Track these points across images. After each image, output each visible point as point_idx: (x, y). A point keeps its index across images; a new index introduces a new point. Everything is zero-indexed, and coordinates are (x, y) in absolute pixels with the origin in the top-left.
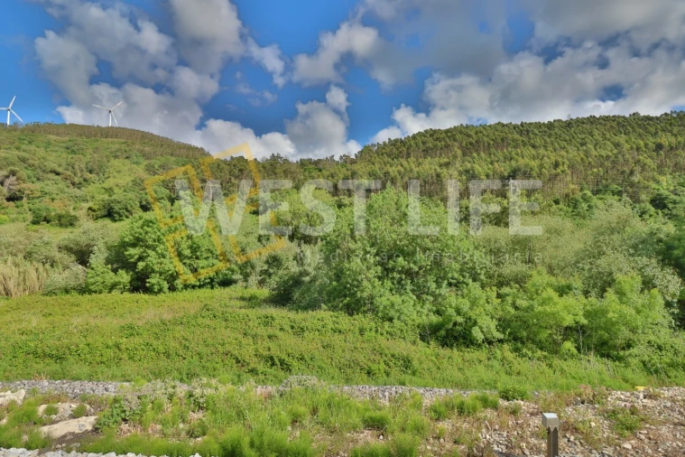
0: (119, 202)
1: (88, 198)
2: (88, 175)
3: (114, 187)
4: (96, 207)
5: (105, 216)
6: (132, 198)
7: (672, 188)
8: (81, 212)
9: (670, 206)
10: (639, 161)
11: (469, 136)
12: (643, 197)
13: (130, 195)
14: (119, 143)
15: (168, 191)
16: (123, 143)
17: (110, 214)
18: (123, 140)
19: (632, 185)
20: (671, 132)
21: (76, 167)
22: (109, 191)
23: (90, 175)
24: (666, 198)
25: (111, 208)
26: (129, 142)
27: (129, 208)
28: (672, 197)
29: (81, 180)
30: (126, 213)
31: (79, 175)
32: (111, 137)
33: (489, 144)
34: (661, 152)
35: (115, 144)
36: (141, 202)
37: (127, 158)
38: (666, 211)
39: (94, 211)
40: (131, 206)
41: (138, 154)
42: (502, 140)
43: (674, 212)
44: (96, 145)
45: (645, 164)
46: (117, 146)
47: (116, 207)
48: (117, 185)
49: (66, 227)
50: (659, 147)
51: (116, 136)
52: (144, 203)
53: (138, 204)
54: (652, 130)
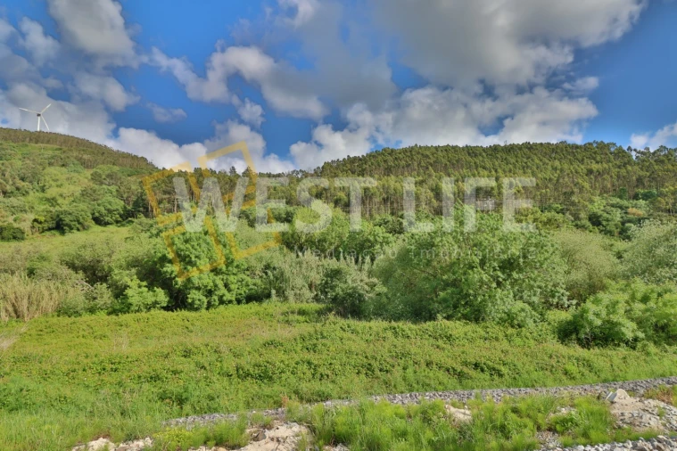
0: (70, 214)
1: (27, 208)
2: (20, 184)
3: (58, 197)
4: (42, 219)
5: (53, 229)
6: (84, 208)
7: (602, 208)
8: (23, 223)
9: (604, 223)
10: (578, 183)
11: (427, 156)
12: (583, 215)
13: (82, 206)
14: (53, 150)
15: (122, 202)
16: (56, 150)
17: (59, 226)
18: (56, 147)
19: (573, 204)
20: (594, 159)
21: (7, 174)
22: (52, 201)
23: (23, 183)
24: (601, 216)
25: (61, 220)
26: (65, 148)
27: (81, 220)
28: (605, 215)
29: (13, 188)
30: (78, 225)
31: (11, 182)
32: (42, 143)
33: (446, 165)
34: (592, 176)
35: (48, 151)
36: (93, 214)
37: (63, 165)
38: (601, 227)
39: (41, 223)
40: (83, 218)
41: (76, 162)
42: (457, 161)
43: (608, 228)
44: (25, 150)
45: (583, 187)
46: (50, 153)
47: (67, 219)
48: (61, 195)
49: (9, 240)
50: (590, 172)
51: (48, 142)
52: (97, 214)
53: (91, 217)
54: (579, 157)
